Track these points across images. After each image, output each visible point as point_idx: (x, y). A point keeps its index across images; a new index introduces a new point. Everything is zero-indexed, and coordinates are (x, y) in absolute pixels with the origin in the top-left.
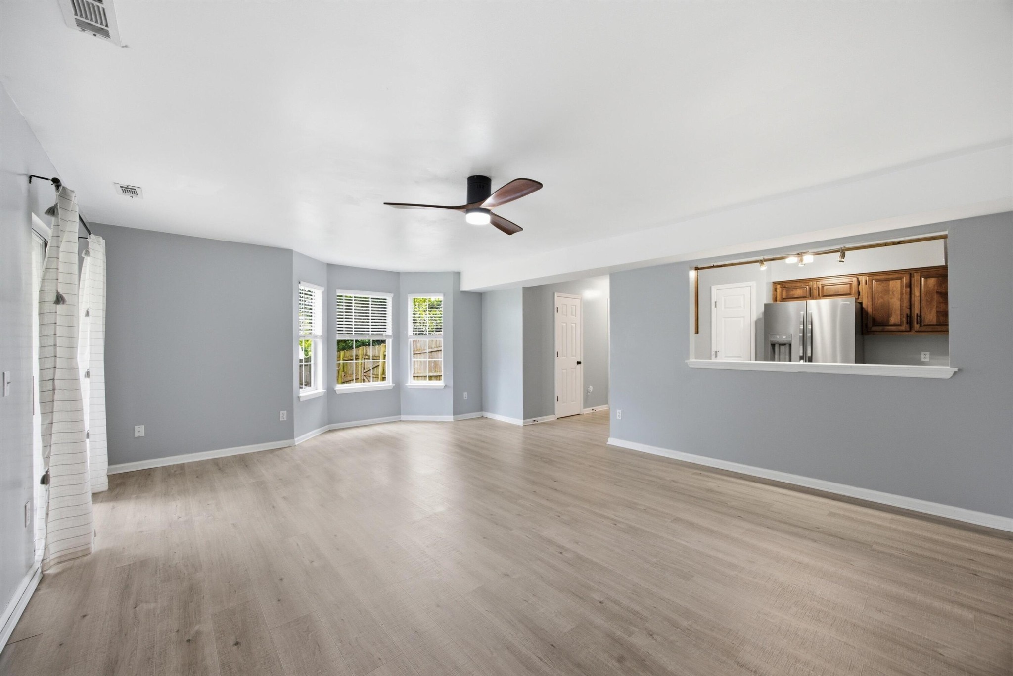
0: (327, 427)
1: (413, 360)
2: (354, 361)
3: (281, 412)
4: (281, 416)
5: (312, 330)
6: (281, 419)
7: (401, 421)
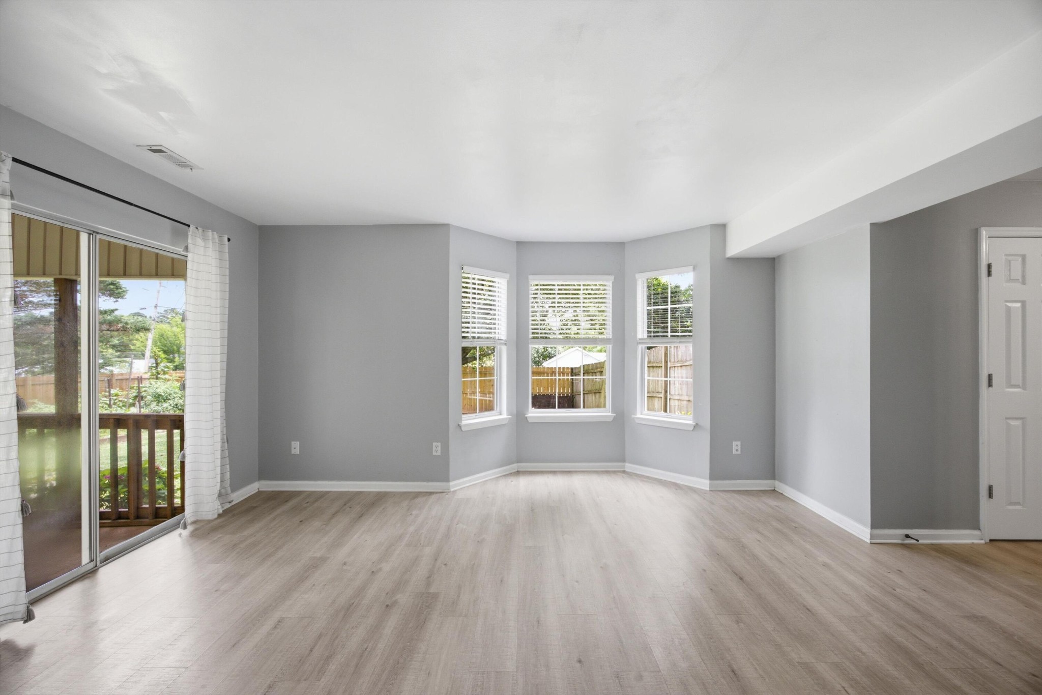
0: (514, 467)
1: (646, 378)
2: (581, 377)
3: (434, 444)
4: (434, 448)
5: (495, 333)
6: (434, 453)
7: (624, 472)
